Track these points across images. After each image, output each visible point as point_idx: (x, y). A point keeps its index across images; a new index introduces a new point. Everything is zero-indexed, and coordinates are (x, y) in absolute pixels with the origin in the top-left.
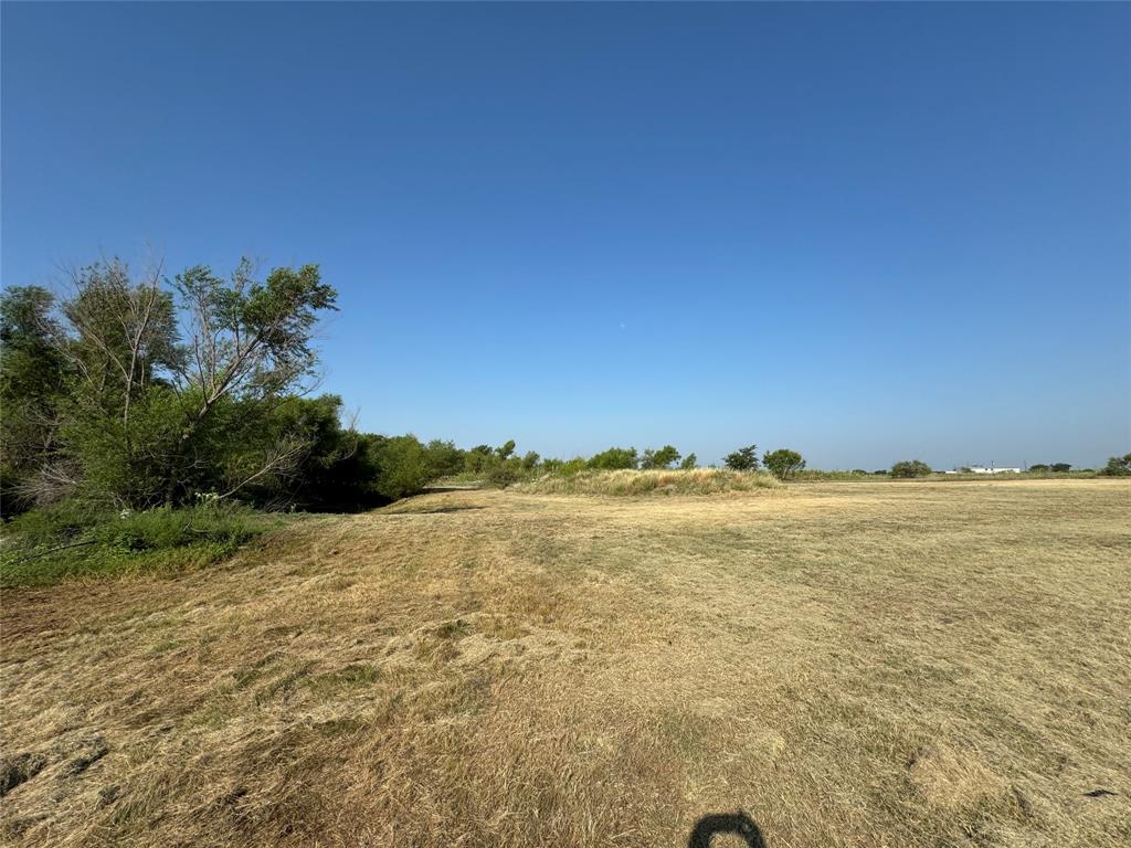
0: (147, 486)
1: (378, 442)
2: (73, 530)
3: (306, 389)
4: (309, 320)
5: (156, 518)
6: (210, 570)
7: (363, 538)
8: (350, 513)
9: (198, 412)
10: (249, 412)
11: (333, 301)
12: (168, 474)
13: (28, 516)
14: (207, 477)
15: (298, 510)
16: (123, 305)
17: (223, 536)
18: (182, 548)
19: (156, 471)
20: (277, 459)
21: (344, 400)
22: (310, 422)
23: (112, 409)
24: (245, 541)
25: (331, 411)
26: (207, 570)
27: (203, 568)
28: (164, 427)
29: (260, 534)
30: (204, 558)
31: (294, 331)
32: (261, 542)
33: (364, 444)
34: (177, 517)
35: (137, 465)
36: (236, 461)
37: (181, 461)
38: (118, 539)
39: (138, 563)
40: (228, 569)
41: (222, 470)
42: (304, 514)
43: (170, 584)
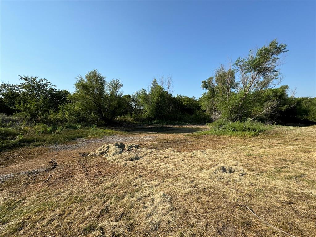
0: (234, 116)
1: (306, 100)
2: (221, 125)
3: (275, 85)
4: (275, 59)
5: (237, 124)
6: (252, 138)
7: (309, 136)
8: (299, 126)
9: (243, 97)
10: (257, 95)
11: (285, 49)
12: (238, 114)
13: (214, 122)
14: (247, 114)
15: (277, 124)
16: (224, 75)
17: (254, 130)
18: (244, 132)
19: (235, 113)
20: (267, 108)
21: (289, 86)
22: (275, 96)
23: (225, 99)
24: (261, 132)
25: (284, 91)
26: (251, 138)
27: (250, 137)
28: (236, 102)
29: (265, 130)
30: (250, 135)
31: (270, 66)
32: (266, 133)
33: (299, 102)
34: (242, 124)
35: (231, 111)
36: (255, 109)
37: (240, 110)
38: (230, 128)
39: (235, 134)
40: (257, 139)
41: (251, 112)
42: (279, 125)
43: (243, 140)
